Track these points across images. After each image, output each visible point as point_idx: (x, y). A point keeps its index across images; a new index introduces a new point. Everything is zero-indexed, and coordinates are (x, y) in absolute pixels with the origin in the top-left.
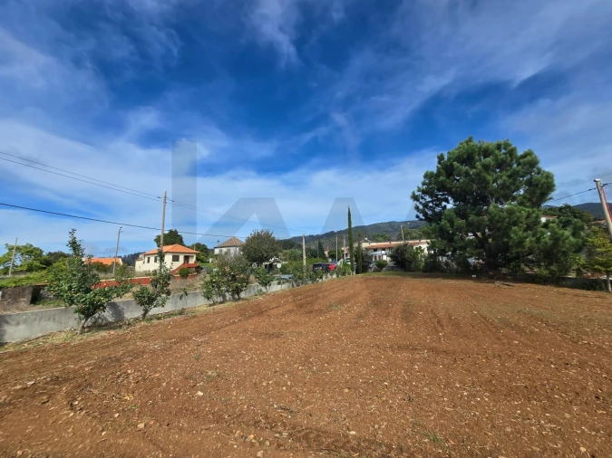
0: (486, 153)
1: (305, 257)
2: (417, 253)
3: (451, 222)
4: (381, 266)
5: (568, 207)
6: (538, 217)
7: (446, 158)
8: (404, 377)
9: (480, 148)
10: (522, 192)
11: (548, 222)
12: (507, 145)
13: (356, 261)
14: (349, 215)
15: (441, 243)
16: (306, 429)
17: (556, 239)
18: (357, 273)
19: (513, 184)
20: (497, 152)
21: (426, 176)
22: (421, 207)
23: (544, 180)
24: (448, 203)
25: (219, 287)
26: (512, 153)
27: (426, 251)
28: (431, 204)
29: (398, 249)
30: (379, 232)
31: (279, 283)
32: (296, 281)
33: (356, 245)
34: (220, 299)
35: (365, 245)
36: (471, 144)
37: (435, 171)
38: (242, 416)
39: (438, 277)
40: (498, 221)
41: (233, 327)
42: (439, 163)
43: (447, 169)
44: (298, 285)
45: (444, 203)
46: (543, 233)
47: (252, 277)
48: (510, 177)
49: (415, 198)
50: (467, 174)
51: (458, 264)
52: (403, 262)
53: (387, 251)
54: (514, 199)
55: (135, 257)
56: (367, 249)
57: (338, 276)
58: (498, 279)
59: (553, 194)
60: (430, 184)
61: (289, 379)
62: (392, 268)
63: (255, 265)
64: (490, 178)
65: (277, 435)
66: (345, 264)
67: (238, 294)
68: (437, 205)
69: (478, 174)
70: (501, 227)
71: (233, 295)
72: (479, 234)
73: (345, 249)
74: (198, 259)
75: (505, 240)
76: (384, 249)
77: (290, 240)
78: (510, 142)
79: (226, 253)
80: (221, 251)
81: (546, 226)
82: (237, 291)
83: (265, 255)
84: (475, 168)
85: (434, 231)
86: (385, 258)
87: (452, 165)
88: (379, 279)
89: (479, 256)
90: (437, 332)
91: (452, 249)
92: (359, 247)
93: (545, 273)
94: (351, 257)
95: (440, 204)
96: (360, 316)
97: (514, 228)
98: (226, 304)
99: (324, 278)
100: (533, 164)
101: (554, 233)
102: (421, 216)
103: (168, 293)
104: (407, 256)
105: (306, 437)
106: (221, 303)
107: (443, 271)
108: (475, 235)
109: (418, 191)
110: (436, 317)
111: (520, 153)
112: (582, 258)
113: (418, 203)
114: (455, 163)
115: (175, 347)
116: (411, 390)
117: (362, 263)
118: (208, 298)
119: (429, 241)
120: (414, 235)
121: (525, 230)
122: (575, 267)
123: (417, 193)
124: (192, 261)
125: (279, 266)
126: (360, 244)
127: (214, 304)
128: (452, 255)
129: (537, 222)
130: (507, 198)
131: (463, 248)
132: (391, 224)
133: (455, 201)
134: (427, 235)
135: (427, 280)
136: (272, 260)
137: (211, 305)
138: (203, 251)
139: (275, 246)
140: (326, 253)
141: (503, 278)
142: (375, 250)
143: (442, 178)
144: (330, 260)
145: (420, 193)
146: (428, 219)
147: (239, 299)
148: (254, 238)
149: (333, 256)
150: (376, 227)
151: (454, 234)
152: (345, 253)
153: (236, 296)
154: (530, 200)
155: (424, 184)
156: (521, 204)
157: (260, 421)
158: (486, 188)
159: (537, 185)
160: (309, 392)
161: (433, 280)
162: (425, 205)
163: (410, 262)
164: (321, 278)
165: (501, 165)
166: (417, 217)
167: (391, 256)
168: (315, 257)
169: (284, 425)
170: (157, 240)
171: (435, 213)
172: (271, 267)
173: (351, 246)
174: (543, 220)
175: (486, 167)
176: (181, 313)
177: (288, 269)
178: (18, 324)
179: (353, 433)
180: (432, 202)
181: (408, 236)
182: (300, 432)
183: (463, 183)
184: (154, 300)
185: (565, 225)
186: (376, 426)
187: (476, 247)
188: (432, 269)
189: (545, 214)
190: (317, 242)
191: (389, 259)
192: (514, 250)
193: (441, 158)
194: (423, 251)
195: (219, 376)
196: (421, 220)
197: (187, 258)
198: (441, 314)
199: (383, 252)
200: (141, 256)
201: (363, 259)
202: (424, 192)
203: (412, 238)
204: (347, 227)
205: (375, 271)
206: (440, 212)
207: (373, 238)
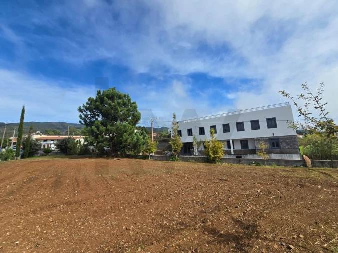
0: (120, 97)
2: (77, 144)
3: (98, 128)
4: (47, 152)
5: (144, 127)
6: (134, 130)
7: (102, 93)
8: (37, 231)
9: (118, 94)
10: (130, 118)
11: (137, 132)
12: (128, 97)
13: (23, 149)
14: (23, 112)
15: (91, 139)
17: (138, 140)
18: (22, 158)
19: (128, 114)
20: (124, 98)
21: (89, 100)
22: (83, 117)
23: (138, 115)
24: (99, 117)
26: (129, 100)
27: (82, 143)
28: (89, 116)
29: (63, 141)
30: (49, 128)
33: (25, 136)
35: (35, 137)
36: (114, 91)
37: (95, 98)
39: (86, 158)
40: (119, 130)
42: (98, 95)
43: (101, 99)
45: (97, 117)
46: (134, 137)
48: (127, 111)
49: (80, 110)
50: (110, 105)
51: (98, 150)
52: (65, 149)
53: (55, 142)
54: (127, 121)
56: (37, 140)
58: (116, 157)
59: (139, 122)
60: (91, 104)
62: (55, 154)
64: (119, 110)
68: (93, 117)
69: (115, 106)
70: (120, 132)
72: (111, 135)
73: (13, 139)
75: (121, 139)
76: (52, 140)
78: (129, 96)
81: (135, 134)
84: (114, 102)
85: (88, 132)
86: (52, 146)
87: (103, 98)
89: (109, 146)
90: (75, 191)
91: (96, 142)
92: (29, 138)
93: (133, 153)
94: (19, 145)
95: (95, 117)
97: (125, 134)
100: (135, 108)
101: (138, 137)
102: (82, 122)
104: (69, 145)
107: (91, 154)
108: (109, 136)
109: (83, 107)
111: (132, 102)
112: (144, 147)
113: (82, 114)
114: (105, 98)
117: (29, 150)
119: (84, 137)
120: (77, 133)
121: (129, 135)
122: (142, 151)
123: (82, 108)
126: (30, 136)
128: (96, 145)
129: (133, 132)
130: (125, 120)
131: (102, 142)
133: (102, 117)
134: (83, 133)
135: (79, 160)
141: (117, 157)
142: (45, 141)
143: (97, 103)
145: (84, 109)
146: (86, 124)
152: (12, 142)
154: (132, 122)
155: (87, 104)
156: (129, 123)
158: (117, 113)
159: (135, 117)
161: (83, 160)
162: (86, 116)
163: (71, 150)
165: (125, 105)
166: (80, 122)
167: (57, 145)
171: (91, 122)
173: (19, 137)
174: (135, 131)
175: (119, 104)
180: (90, 115)
181: (72, 133)
183: (108, 109)
185: (142, 134)
187: (109, 142)
188: (84, 153)
189: (137, 129)
191: (55, 147)
192: (124, 144)
193: (99, 93)
194: (80, 142)
196: (82, 124)
198: (81, 179)
199: (52, 142)
201: (30, 147)
202: (87, 109)
203: (75, 135)
204: (19, 122)
205: (42, 156)
206: (94, 121)
207: (46, 133)
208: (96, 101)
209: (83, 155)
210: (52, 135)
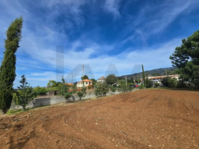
1: (126, 82)
2: (173, 80)
3: (191, 67)
4: (157, 85)
7: (186, 40)
8: (171, 129)
13: (146, 84)
14: (143, 67)
15: (186, 76)
16: (132, 141)
18: (147, 88)
21: (176, 49)
22: (175, 62)
24: (189, 59)
25: (100, 92)
27: (178, 80)
28: (179, 60)
29: (164, 79)
30: (155, 73)
31: (118, 91)
32: (124, 90)
33: (146, 78)
34: (100, 96)
35: (149, 78)
37: (181, 46)
38: (110, 133)
39: (185, 90)
41: (104, 104)
42: (183, 43)
43: (188, 45)
44: (125, 92)
45: (186, 59)
47: (109, 89)
49: (171, 58)
51: (195, 84)
52: (167, 84)
53: (159, 80)
55: (76, 83)
56: (151, 79)
57: (139, 89)
60: (179, 52)
61: (124, 123)
62: (162, 86)
63: (110, 85)
65: (122, 141)
66: (142, 85)
67: (105, 94)
68: (183, 60)
71: (104, 94)
73: (141, 79)
74: (93, 83)
77: (121, 77)
79: (101, 81)
80: (99, 81)
82: (105, 93)
83: (113, 82)
85: (182, 71)
86: (158, 82)
87: (190, 43)
88: (156, 90)
90: (187, 113)
91: (192, 78)
92: (147, 78)
94: (144, 82)
95: (184, 60)
96: (150, 104)
98: (102, 97)
99: (134, 90)
102: (175, 65)
103: (86, 93)
105: (132, 143)
106: (100, 97)
109: (173, 55)
110: (185, 106)
113: (173, 60)
114: (192, 42)
115: (88, 109)
116: (174, 134)
117: (149, 84)
118: (97, 95)
119: (179, 75)
120: (172, 73)
123: (172, 56)
124: (91, 84)
125: (118, 85)
126: (147, 77)
127: (98, 97)
128: (192, 81)
132: (161, 69)
134: (178, 73)
135: (179, 91)
136: (115, 84)
137: (97, 97)
138: (94, 81)
139: (116, 79)
140: (134, 81)
142: (154, 79)
143: (184, 49)
144: (136, 83)
145: (174, 56)
146: (178, 66)
147: (106, 96)
148: (109, 76)
149: (137, 82)
150: (154, 71)
151: (192, 72)
152: (141, 81)
153: (105, 95)
155: (175, 52)
157: (116, 135)
160: (132, 128)
161: (182, 91)
162: (177, 61)
163: (170, 84)
164: (133, 89)
166: (173, 66)
167: (161, 82)
168: (130, 82)
169: (124, 138)
170: (82, 78)
171: (182, 64)
172: (115, 86)
173: (144, 78)
176: (89, 99)
177: (121, 86)
178: (53, 100)
179: (151, 146)
180: (180, 59)
181: (168, 73)
182: (130, 141)
183: (197, 49)
184: (82, 95)
186: (160, 145)
188: (181, 86)
190: (130, 77)
191: (160, 83)
193: (184, 41)
195: (102, 119)
196: (175, 67)
197: (90, 83)
198: (188, 105)
199: (158, 80)
200: (78, 83)
201: (149, 83)
202: (176, 56)
203: (171, 74)
204: (142, 71)
205: (155, 87)
206: (185, 63)
207: (153, 75)
208: (183, 47)
209: (180, 88)
210: (156, 76)
